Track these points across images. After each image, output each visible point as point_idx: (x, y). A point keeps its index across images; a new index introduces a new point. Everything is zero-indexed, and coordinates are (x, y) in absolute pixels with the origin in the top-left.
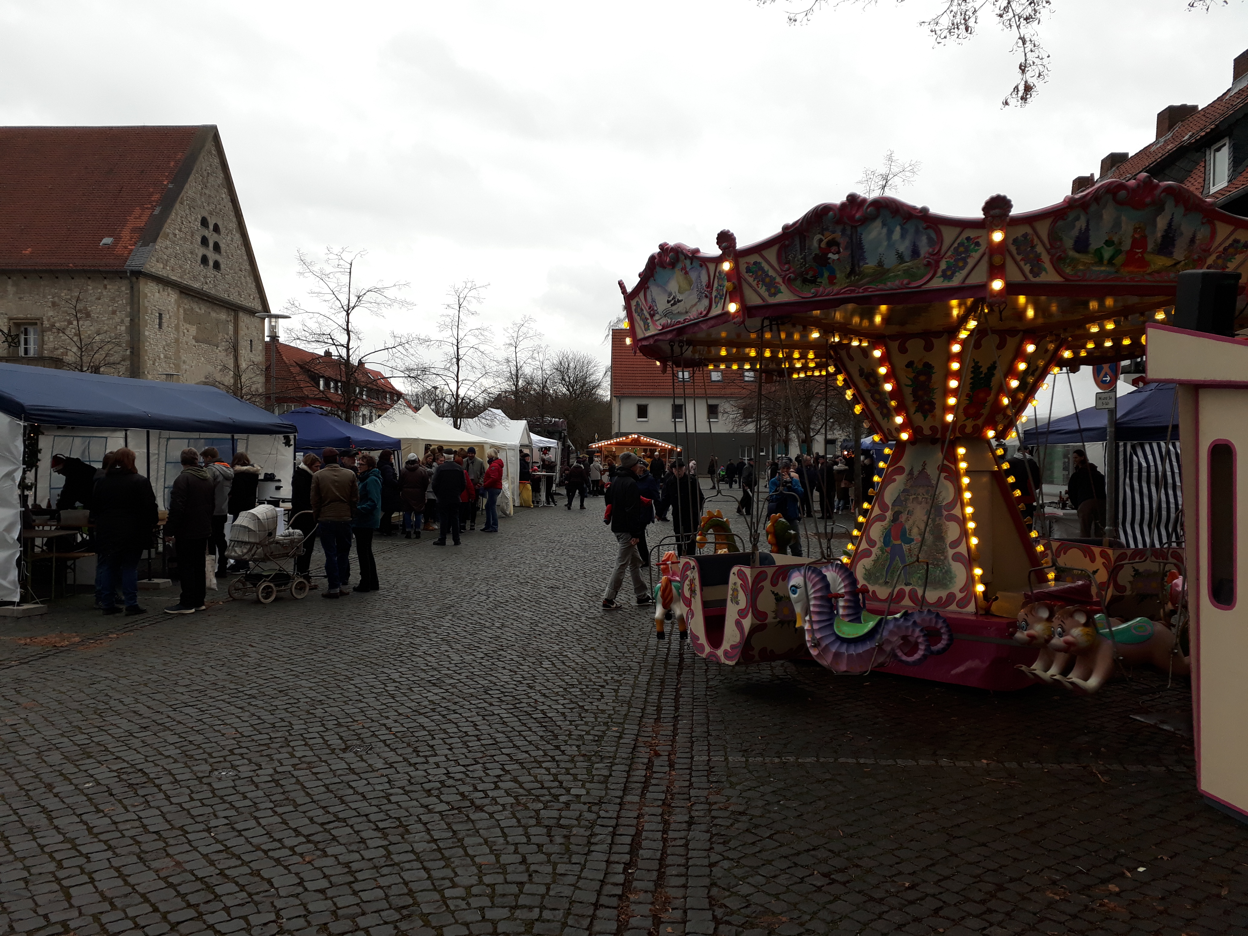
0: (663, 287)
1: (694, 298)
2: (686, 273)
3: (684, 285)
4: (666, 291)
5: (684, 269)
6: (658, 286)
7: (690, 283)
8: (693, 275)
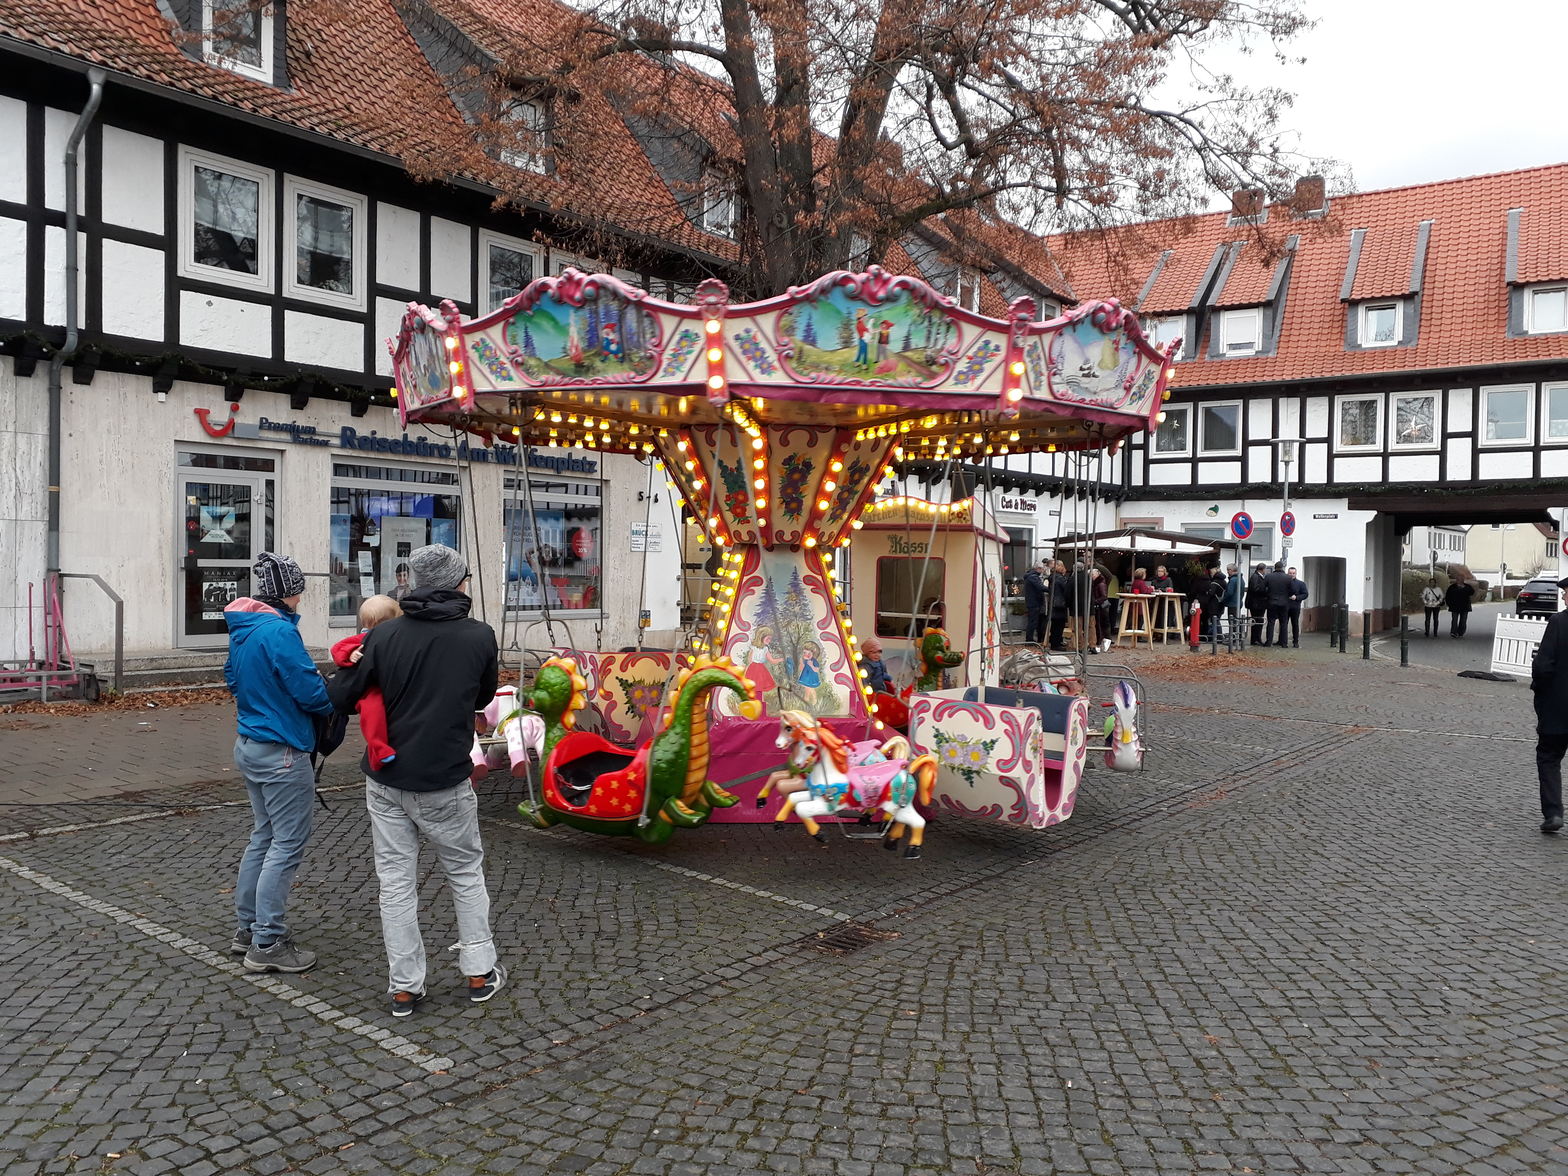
0: (1082, 346)
1: (1112, 381)
2: (1117, 349)
3: (1109, 360)
4: (1083, 354)
5: (1116, 342)
6: (1076, 341)
7: (1116, 363)
8: (1123, 356)
